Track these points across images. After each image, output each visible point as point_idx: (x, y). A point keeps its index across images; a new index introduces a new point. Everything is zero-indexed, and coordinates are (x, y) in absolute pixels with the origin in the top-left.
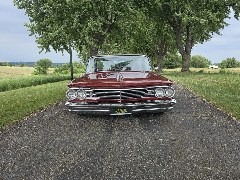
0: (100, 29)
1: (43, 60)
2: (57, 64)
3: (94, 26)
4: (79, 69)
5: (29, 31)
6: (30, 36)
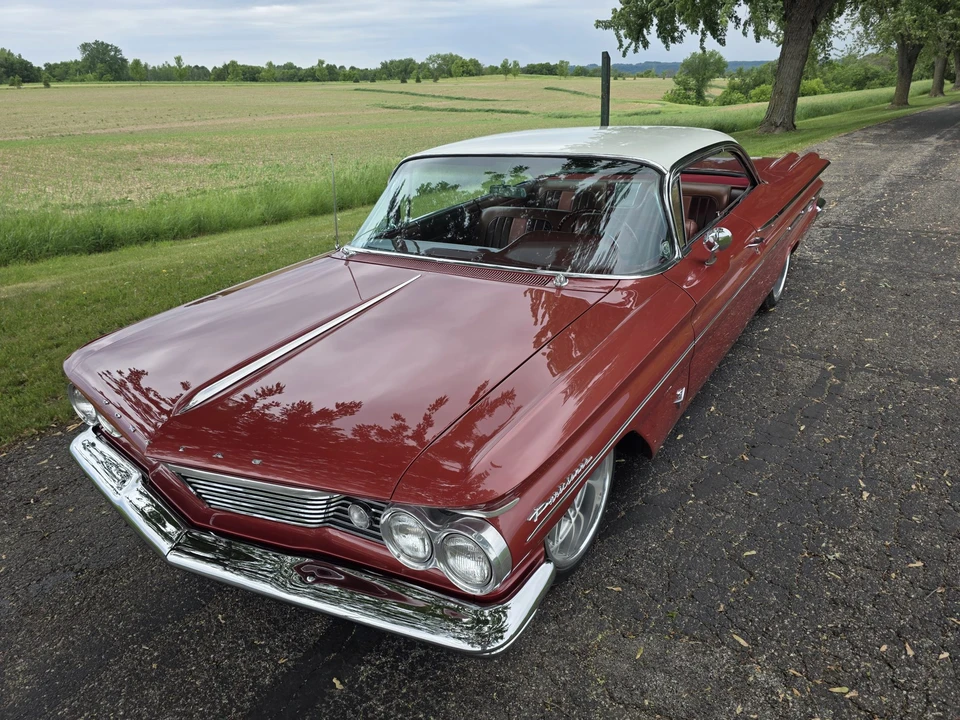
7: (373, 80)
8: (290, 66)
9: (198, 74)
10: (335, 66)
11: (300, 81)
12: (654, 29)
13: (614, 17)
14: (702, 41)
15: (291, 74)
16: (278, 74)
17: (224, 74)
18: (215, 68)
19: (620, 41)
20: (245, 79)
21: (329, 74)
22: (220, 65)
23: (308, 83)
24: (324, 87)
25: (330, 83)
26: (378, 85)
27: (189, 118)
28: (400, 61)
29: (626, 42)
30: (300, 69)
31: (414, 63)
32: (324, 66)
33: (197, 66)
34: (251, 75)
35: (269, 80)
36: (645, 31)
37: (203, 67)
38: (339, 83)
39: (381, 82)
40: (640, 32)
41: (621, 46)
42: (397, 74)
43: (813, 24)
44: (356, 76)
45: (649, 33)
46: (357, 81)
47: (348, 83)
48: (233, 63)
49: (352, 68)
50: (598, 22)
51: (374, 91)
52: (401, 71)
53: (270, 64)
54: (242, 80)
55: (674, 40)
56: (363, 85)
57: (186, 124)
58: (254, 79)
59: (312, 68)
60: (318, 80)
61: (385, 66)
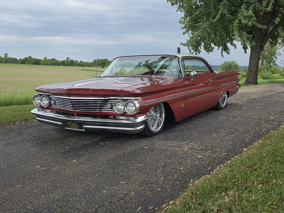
0: (254, 20)
1: (228, 62)
2: (244, 67)
3: (245, 17)
4: (273, 73)
5: (183, 28)
6: (184, 34)
7: (90, 66)
8: (54, 60)
9: (13, 61)
10: (73, 60)
11: (58, 65)
12: (202, 47)
13: (187, 42)
14: (222, 53)
15: (54, 63)
16: (49, 63)
17: (24, 62)
18: (21, 59)
19: (190, 51)
20: (34, 64)
21: (70, 63)
22: (23, 58)
23: (61, 66)
24: (68, 68)
25: (71, 66)
26: (92, 68)
27: (8, 77)
28: (102, 60)
29: (192, 51)
30: (58, 61)
31: (108, 61)
32: (69, 60)
33: (13, 58)
34: (37, 62)
35: (44, 65)
36: (199, 48)
37: (15, 58)
38: (75, 67)
39: (93, 67)
40: (197, 48)
41: (191, 52)
42: (100, 64)
43: (261, 47)
44: (82, 64)
45: (201, 49)
46: (83, 66)
47: (79, 67)
48: (30, 57)
49: (81, 62)
50: (181, 43)
51: (90, 70)
52: (102, 64)
53: (45, 58)
54: (32, 64)
55: (210, 51)
56: (85, 68)
57: (7, 79)
58: (38, 64)
59: (64, 61)
60: (66, 65)
61: (95, 61)
